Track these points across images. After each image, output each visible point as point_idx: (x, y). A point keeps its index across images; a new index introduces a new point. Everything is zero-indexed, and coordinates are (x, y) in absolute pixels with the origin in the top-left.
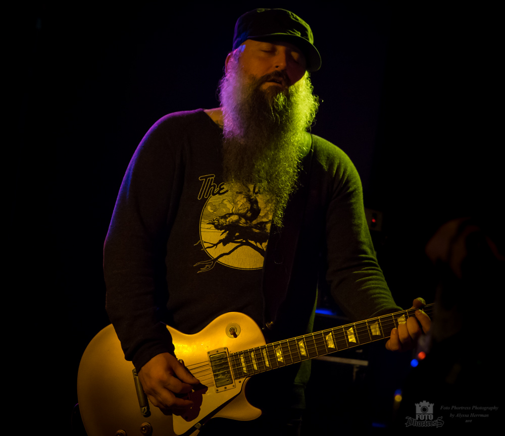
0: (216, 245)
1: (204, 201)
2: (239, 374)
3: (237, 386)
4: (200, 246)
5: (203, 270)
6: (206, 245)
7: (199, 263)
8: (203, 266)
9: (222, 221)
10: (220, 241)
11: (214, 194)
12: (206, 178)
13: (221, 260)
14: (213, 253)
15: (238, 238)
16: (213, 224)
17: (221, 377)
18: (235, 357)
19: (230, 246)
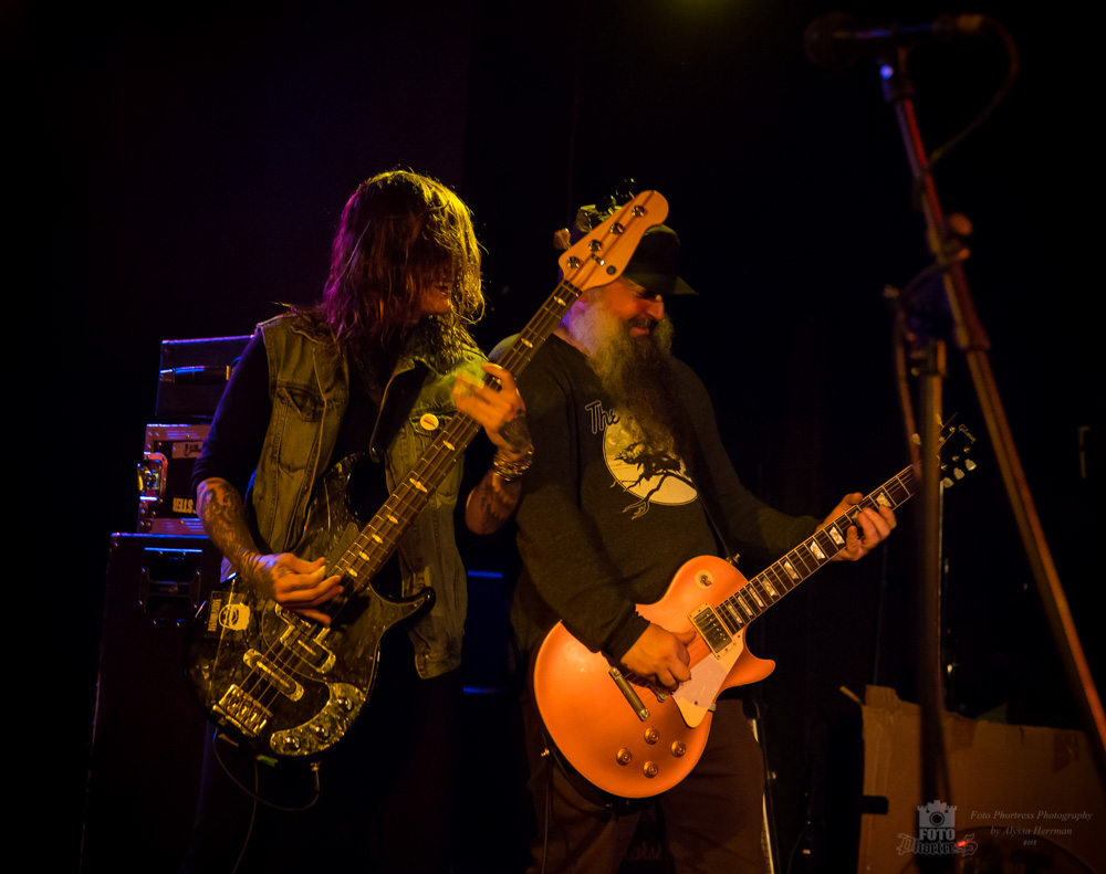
0: (639, 481)
1: (601, 436)
2: (735, 628)
3: (737, 643)
4: (619, 487)
5: (637, 514)
6: (626, 485)
7: (629, 507)
8: (636, 510)
9: (629, 453)
10: (641, 477)
11: (610, 424)
12: (593, 406)
13: (652, 498)
15: (657, 469)
16: (621, 458)
17: (716, 639)
18: (723, 610)
19: (655, 480)
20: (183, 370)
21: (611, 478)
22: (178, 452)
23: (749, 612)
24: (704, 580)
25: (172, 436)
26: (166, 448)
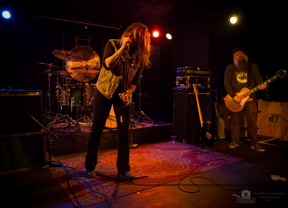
1: (236, 76)
2: (248, 95)
3: (248, 97)
4: (238, 81)
7: (238, 83)
10: (240, 80)
12: (236, 72)
14: (240, 82)
16: (239, 78)
17: (245, 97)
18: (246, 94)
19: (242, 80)
20: (179, 71)
21: (237, 80)
22: (180, 79)
23: (250, 94)
24: (244, 90)
25: (179, 78)
26: (179, 79)
